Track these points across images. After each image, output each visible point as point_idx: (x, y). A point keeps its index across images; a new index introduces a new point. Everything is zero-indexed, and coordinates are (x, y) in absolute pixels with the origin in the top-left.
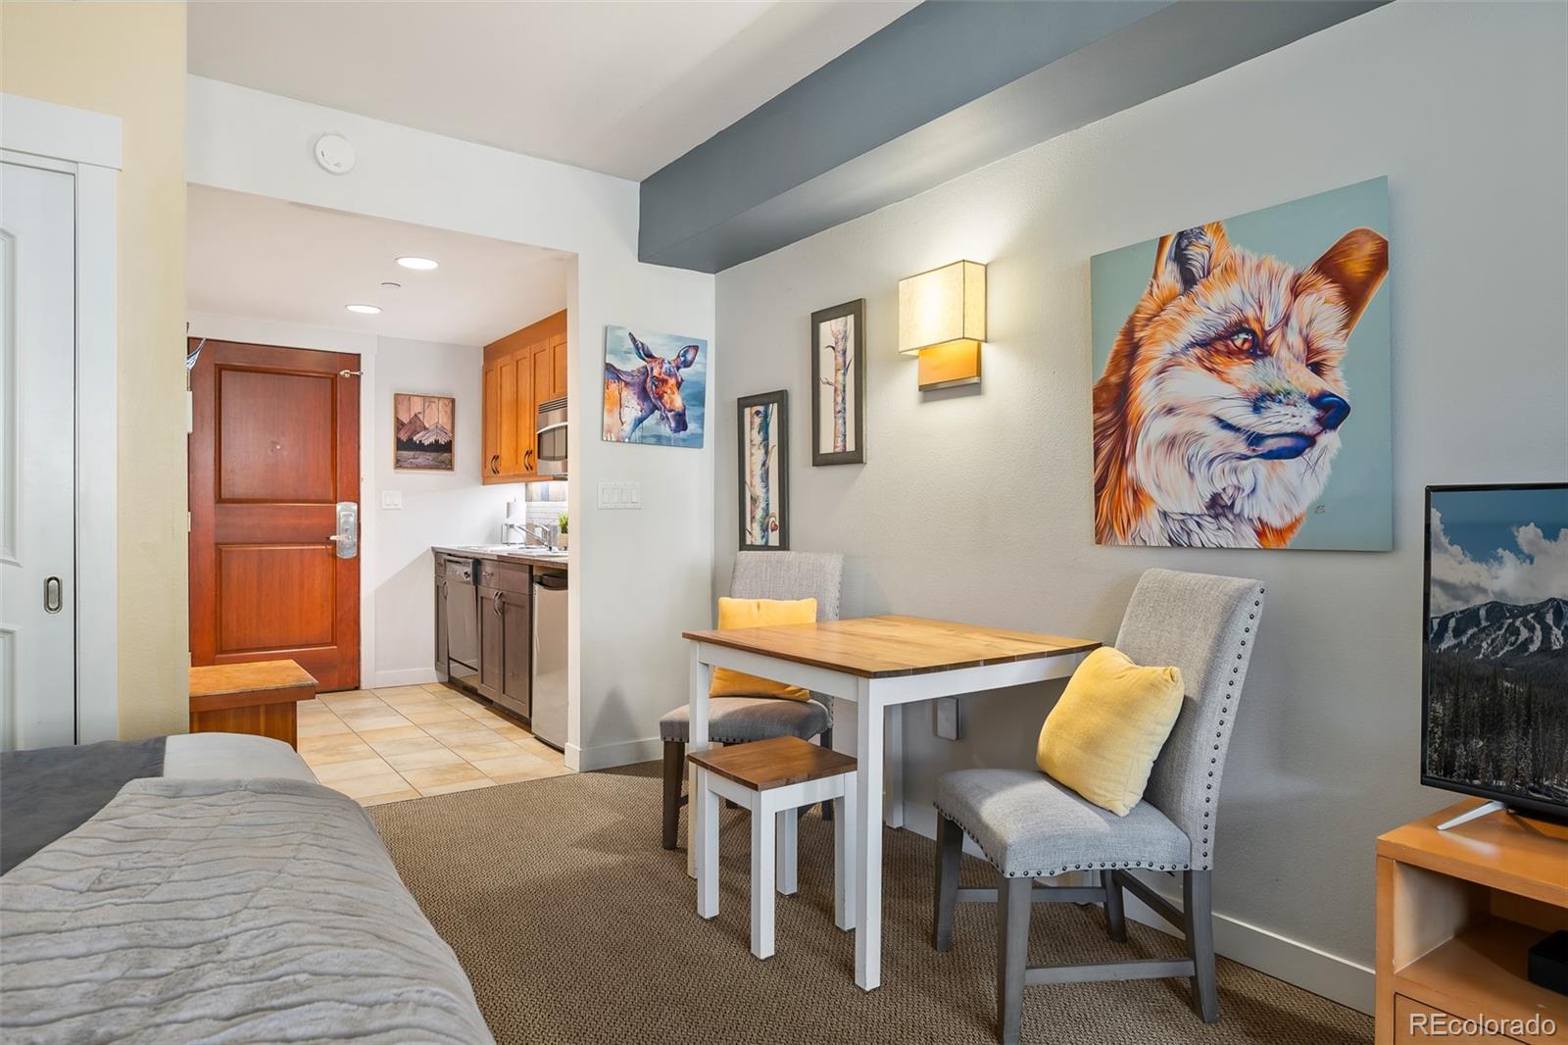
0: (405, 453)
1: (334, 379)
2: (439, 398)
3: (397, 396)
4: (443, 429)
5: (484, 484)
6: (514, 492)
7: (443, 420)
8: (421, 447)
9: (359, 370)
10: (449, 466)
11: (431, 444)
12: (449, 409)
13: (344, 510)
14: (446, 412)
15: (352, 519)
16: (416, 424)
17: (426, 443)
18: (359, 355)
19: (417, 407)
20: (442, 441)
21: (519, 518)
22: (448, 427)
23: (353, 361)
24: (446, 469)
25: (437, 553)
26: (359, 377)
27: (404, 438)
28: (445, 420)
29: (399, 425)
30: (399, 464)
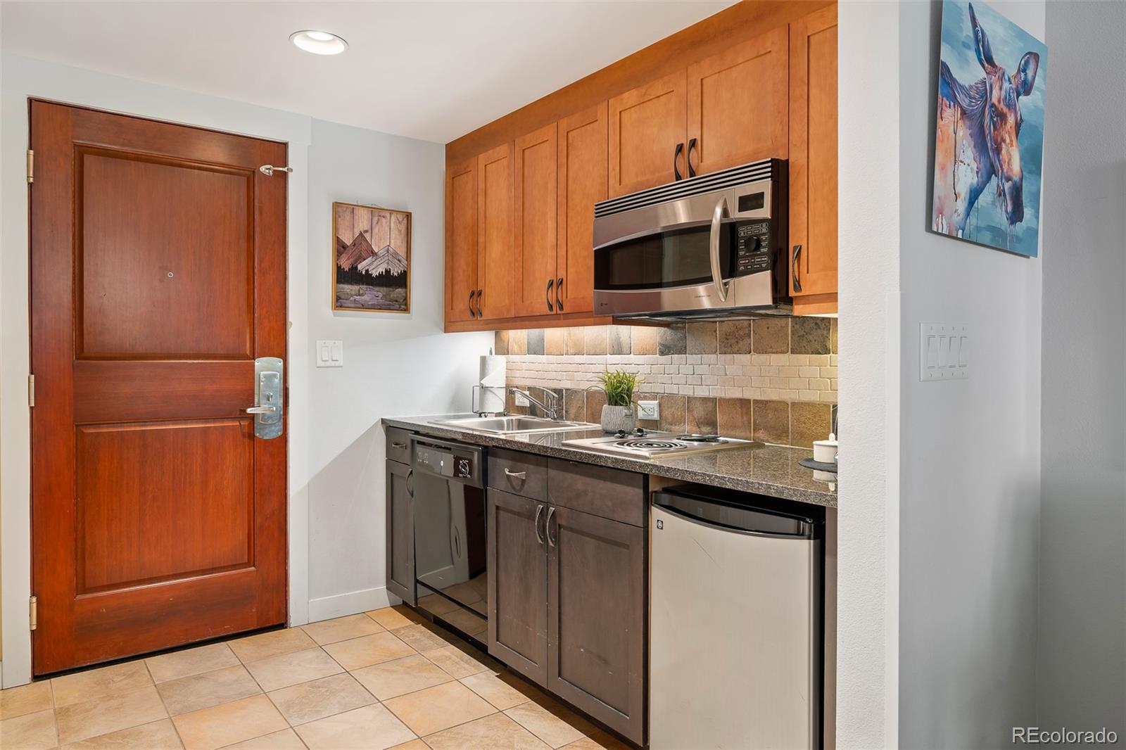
0: (347, 288)
1: (251, 177)
2: (391, 212)
3: (337, 206)
4: (395, 255)
5: (446, 331)
6: (478, 343)
7: (397, 244)
8: (367, 279)
9: (285, 165)
10: (403, 305)
11: (381, 275)
12: (403, 227)
13: (265, 367)
14: (400, 231)
15: (277, 381)
16: (361, 247)
17: (375, 273)
18: (285, 145)
19: (362, 223)
20: (395, 272)
21: (497, 377)
22: (402, 252)
23: (278, 151)
24: (399, 310)
25: (391, 429)
26: (284, 175)
27: (346, 266)
28: (399, 243)
29: (340, 248)
30: (339, 302)
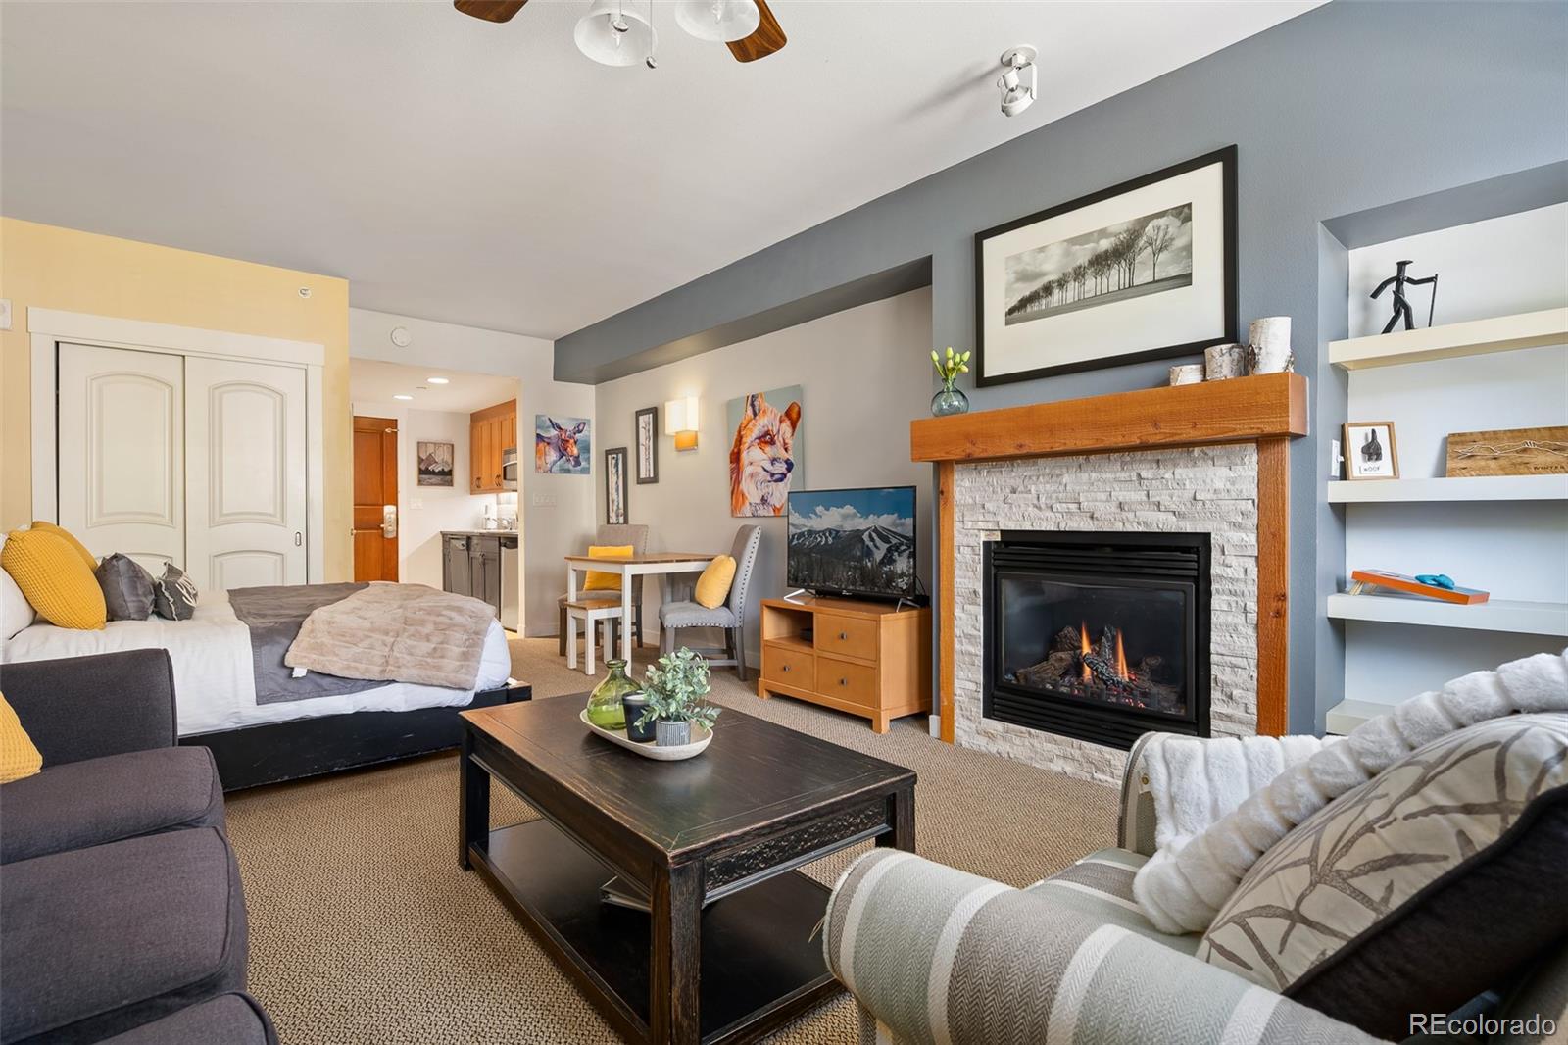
0: (424, 476)
1: (382, 434)
2: (444, 444)
3: (419, 443)
4: (446, 462)
5: (471, 494)
6: (490, 499)
7: (447, 457)
8: (433, 473)
9: (396, 428)
10: (450, 484)
11: (439, 472)
12: (450, 451)
13: (389, 510)
14: (448, 452)
15: (393, 516)
16: (431, 459)
17: (437, 470)
18: (396, 420)
19: (431, 449)
20: (446, 469)
21: (493, 514)
22: (450, 461)
23: (393, 423)
24: (448, 485)
25: (444, 535)
26: (396, 433)
27: (423, 468)
29: (420, 460)
30: (420, 483)
